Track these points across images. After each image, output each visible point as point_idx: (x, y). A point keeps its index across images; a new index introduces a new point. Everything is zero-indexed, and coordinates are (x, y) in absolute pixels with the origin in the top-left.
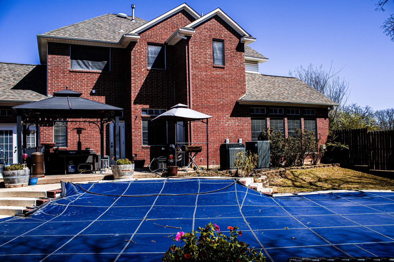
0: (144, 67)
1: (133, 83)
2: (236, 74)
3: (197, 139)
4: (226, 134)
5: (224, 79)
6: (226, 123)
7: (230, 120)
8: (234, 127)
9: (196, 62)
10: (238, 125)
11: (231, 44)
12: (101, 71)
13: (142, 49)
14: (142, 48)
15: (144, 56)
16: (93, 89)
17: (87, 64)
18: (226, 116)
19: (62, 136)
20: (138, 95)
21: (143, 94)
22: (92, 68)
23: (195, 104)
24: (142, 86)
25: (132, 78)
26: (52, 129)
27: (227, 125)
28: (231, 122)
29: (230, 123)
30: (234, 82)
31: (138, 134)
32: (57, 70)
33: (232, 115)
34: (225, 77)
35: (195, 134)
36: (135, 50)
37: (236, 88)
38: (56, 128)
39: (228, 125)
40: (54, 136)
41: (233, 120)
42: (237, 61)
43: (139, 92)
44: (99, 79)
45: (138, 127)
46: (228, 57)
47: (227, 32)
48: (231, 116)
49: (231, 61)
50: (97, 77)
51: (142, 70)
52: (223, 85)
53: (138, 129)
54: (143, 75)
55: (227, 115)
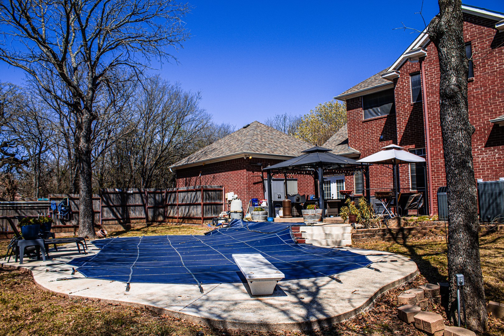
0: (407, 103)
1: (398, 124)
2: (493, 82)
3: (438, 182)
4: (479, 172)
5: (473, 96)
6: (479, 157)
7: (484, 152)
8: (493, 161)
9: (434, 86)
10: (498, 158)
11: (483, 41)
12: (386, 115)
13: (404, 84)
14: (404, 82)
15: (406, 91)
16: (381, 135)
17: (376, 111)
18: (478, 148)
19: (361, 183)
20: (403, 136)
21: (409, 133)
22: (381, 114)
23: (434, 139)
24: (407, 124)
25: (397, 119)
26: (353, 177)
27: (480, 159)
28: (486, 154)
29: (486, 157)
30: (490, 95)
31: (405, 178)
32: (353, 123)
33: (488, 145)
34: (474, 93)
35: (435, 175)
36: (397, 88)
37: (493, 103)
38: (357, 177)
39: (483, 159)
40: (356, 184)
41: (489, 151)
42: (495, 63)
43: (405, 132)
44: (386, 124)
45: (404, 170)
46: (478, 63)
47: (476, 26)
48: (485, 147)
49: (483, 67)
50: (384, 121)
51: (406, 106)
52: (472, 105)
53: (405, 172)
54: (407, 112)
55: (479, 145)
